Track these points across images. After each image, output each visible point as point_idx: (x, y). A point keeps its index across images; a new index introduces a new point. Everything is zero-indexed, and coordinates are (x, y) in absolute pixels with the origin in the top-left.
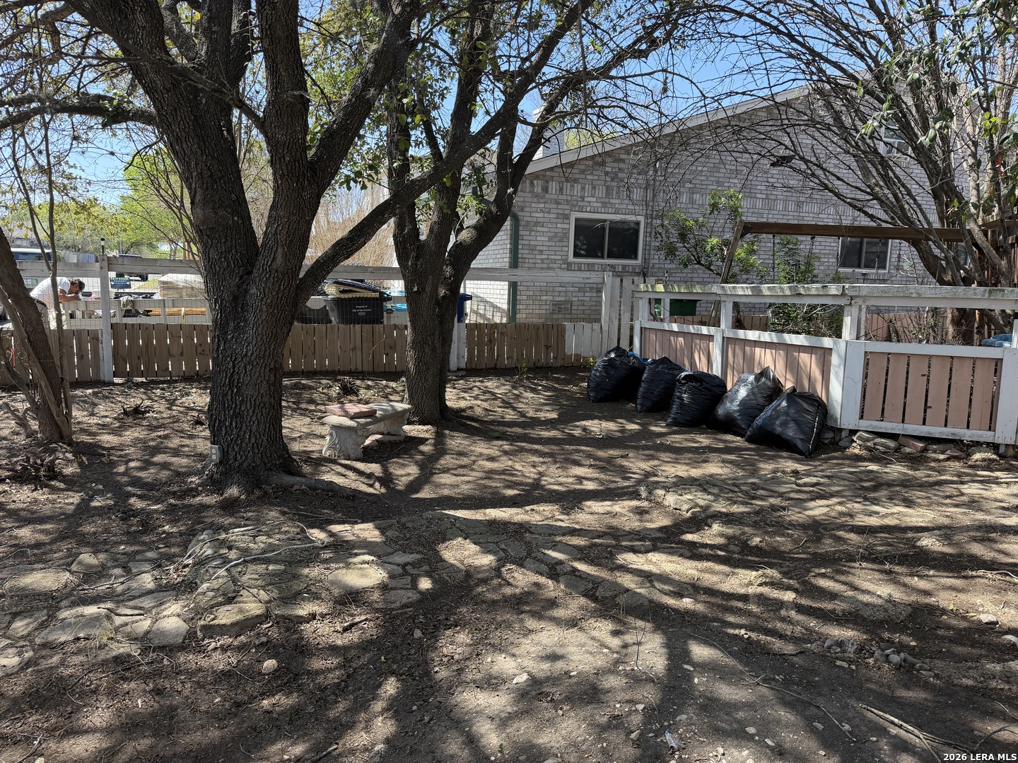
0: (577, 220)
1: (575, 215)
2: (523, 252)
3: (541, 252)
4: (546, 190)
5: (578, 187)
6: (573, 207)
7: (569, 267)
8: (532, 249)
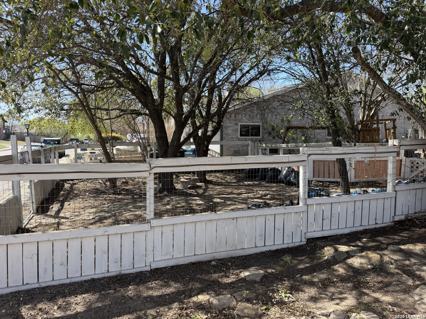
0: (240, 125)
1: (240, 124)
2: (224, 135)
3: (230, 135)
4: (230, 117)
5: (240, 116)
6: (239, 121)
7: (239, 140)
8: (227, 134)
